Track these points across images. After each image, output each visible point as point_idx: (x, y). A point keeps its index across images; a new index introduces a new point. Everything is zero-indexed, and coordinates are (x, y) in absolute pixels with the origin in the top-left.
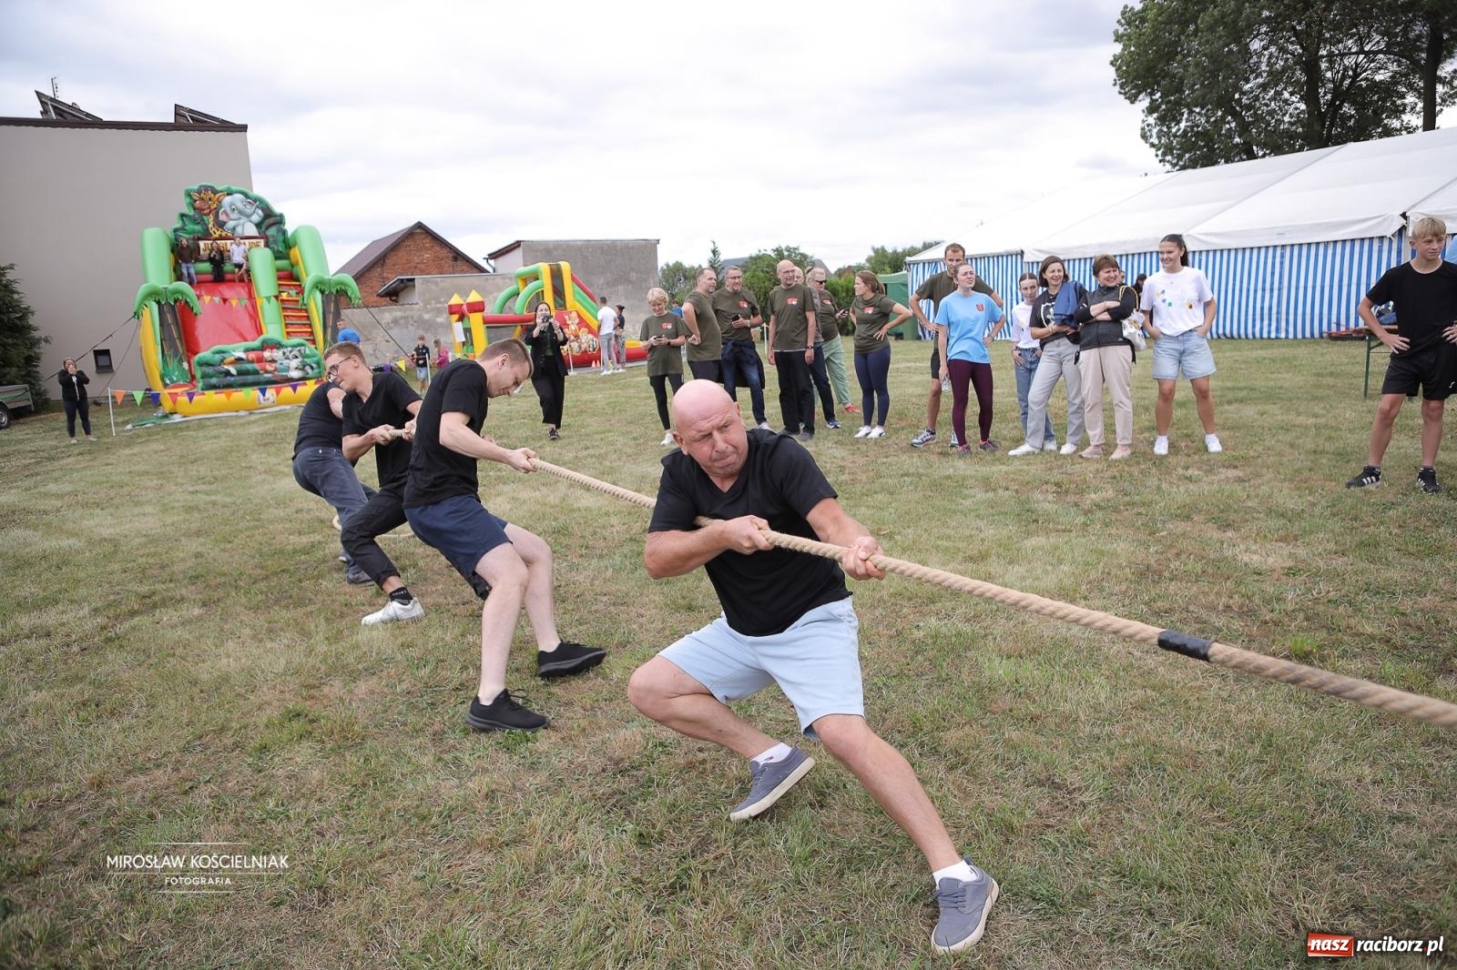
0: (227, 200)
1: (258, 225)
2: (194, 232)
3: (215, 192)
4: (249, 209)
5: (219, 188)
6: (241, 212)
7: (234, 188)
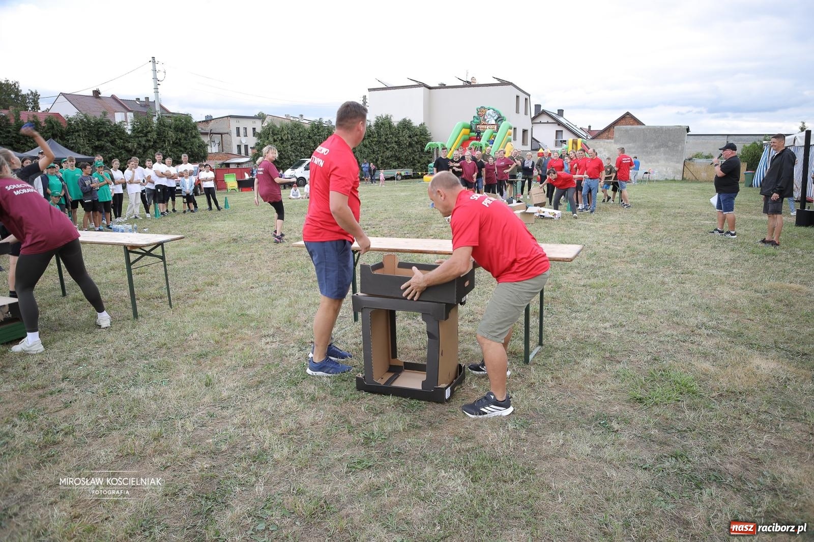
0: (488, 112)
1: (496, 120)
2: (477, 122)
3: (485, 109)
4: (494, 115)
5: (486, 107)
6: (491, 116)
7: (491, 107)
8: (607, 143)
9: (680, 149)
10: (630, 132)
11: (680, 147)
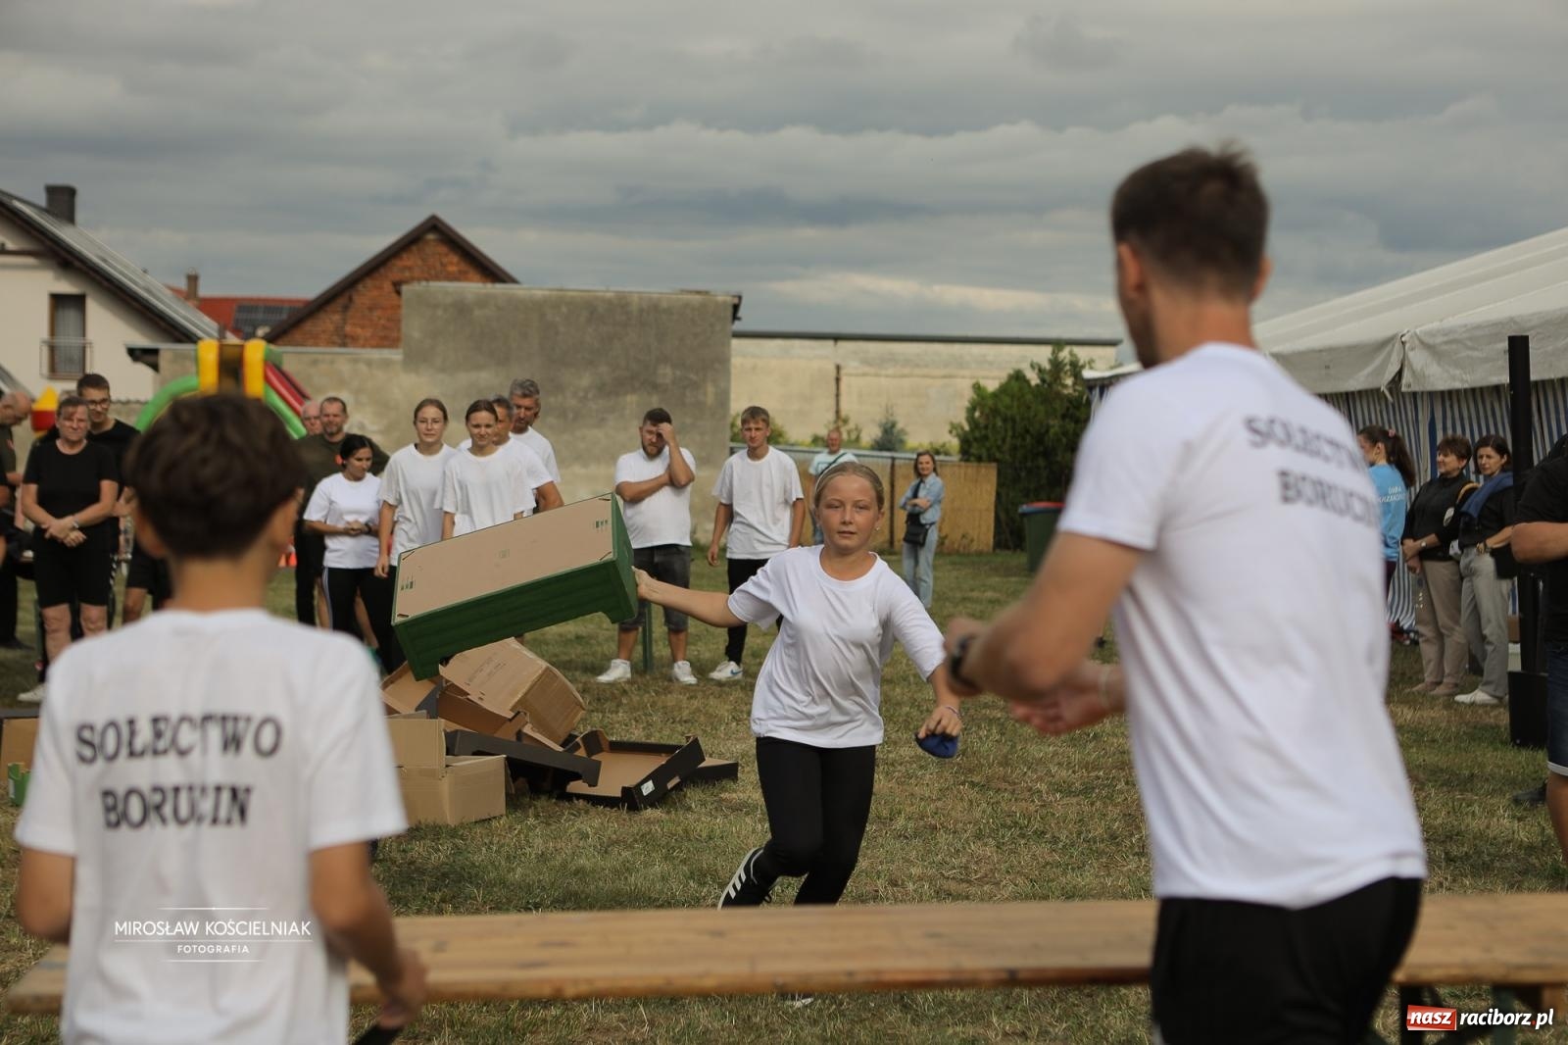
8: (369, 363)
9: (710, 399)
10: (477, 313)
11: (710, 389)
